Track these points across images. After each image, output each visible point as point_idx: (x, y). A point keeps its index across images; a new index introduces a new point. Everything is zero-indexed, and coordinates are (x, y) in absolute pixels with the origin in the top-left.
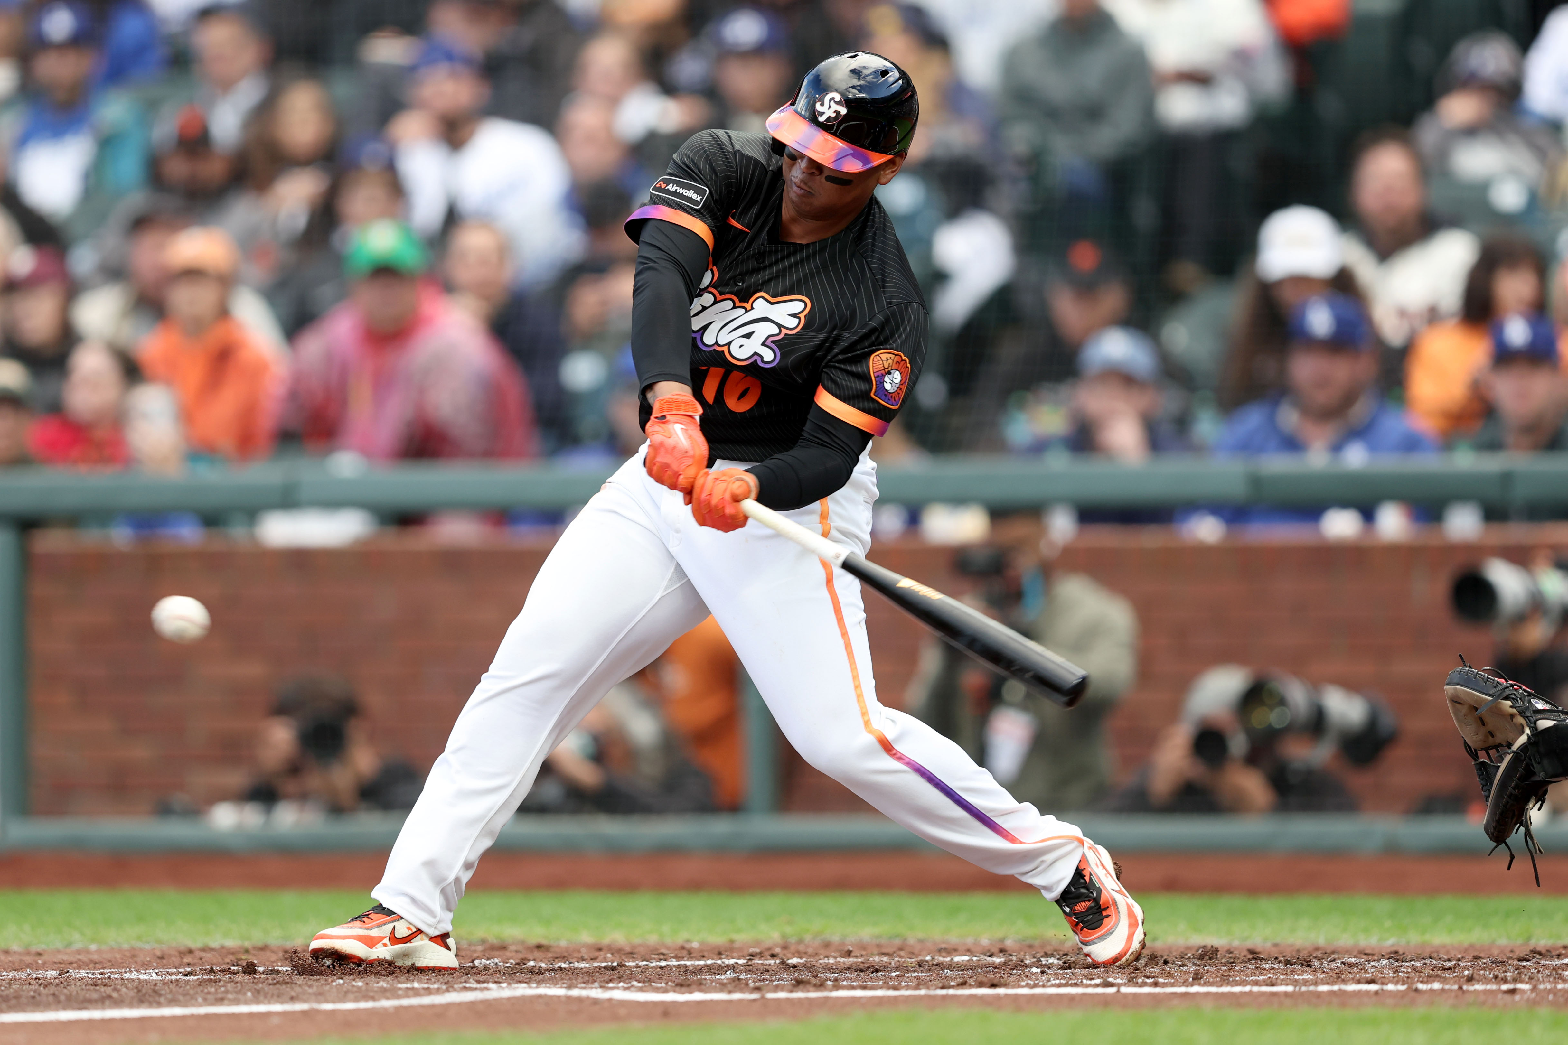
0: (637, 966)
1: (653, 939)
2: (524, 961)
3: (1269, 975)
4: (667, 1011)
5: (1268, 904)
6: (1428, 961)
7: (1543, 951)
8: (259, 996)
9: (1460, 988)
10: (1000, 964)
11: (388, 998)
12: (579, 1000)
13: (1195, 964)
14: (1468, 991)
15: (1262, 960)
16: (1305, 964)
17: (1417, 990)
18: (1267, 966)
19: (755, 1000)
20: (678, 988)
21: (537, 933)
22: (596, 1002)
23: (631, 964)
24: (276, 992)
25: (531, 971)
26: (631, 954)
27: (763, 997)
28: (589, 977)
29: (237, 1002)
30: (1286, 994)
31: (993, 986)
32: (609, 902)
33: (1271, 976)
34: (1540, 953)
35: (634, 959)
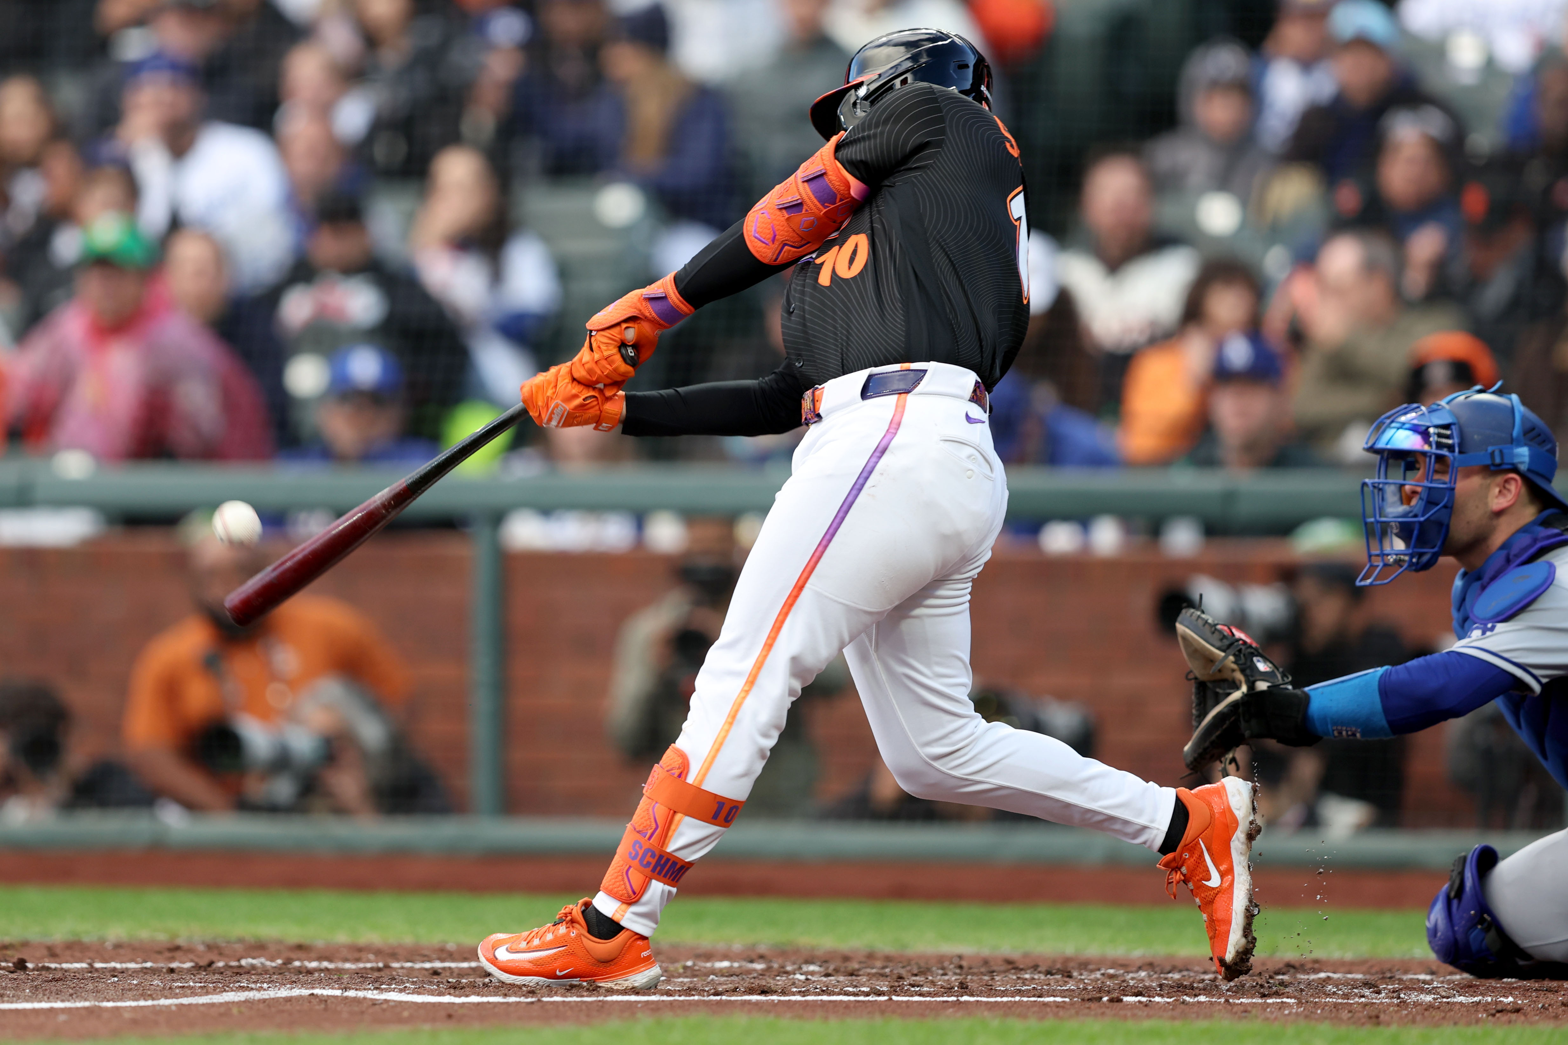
0: (402, 968)
1: (408, 940)
2: (289, 961)
3: (1033, 986)
4: (450, 1014)
5: (1008, 913)
6: (1185, 973)
7: (1297, 965)
8: (36, 993)
9: (1227, 1001)
10: (763, 970)
11: (166, 998)
12: (356, 1000)
13: (955, 974)
14: (1235, 1004)
15: (1022, 970)
16: (1066, 974)
17: (1184, 1002)
18: (1027, 976)
19: (532, 1003)
20: (452, 991)
21: (293, 933)
22: (374, 1003)
23: (395, 965)
24: (54, 989)
25: (299, 971)
26: (394, 955)
27: (539, 1000)
28: (362, 978)
29: (17, 998)
30: (1057, 1005)
31: (764, 992)
32: (355, 903)
33: (1035, 986)
34: (1293, 967)
35: (398, 960)
